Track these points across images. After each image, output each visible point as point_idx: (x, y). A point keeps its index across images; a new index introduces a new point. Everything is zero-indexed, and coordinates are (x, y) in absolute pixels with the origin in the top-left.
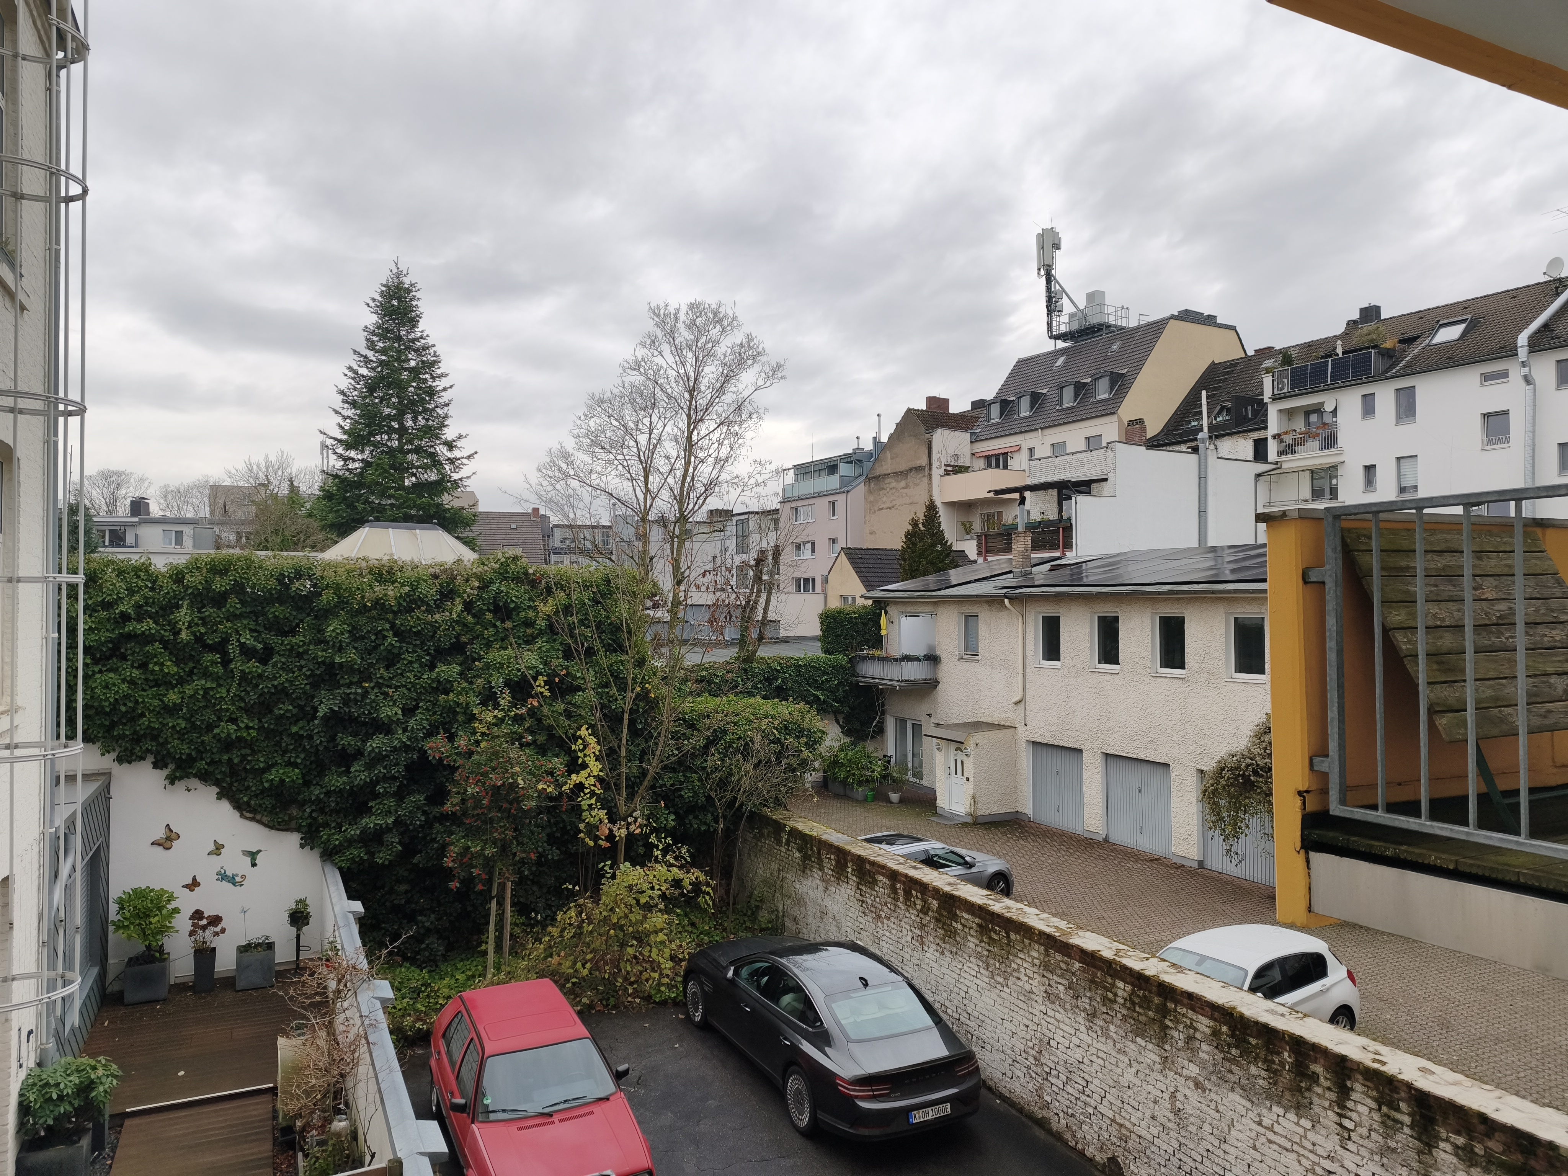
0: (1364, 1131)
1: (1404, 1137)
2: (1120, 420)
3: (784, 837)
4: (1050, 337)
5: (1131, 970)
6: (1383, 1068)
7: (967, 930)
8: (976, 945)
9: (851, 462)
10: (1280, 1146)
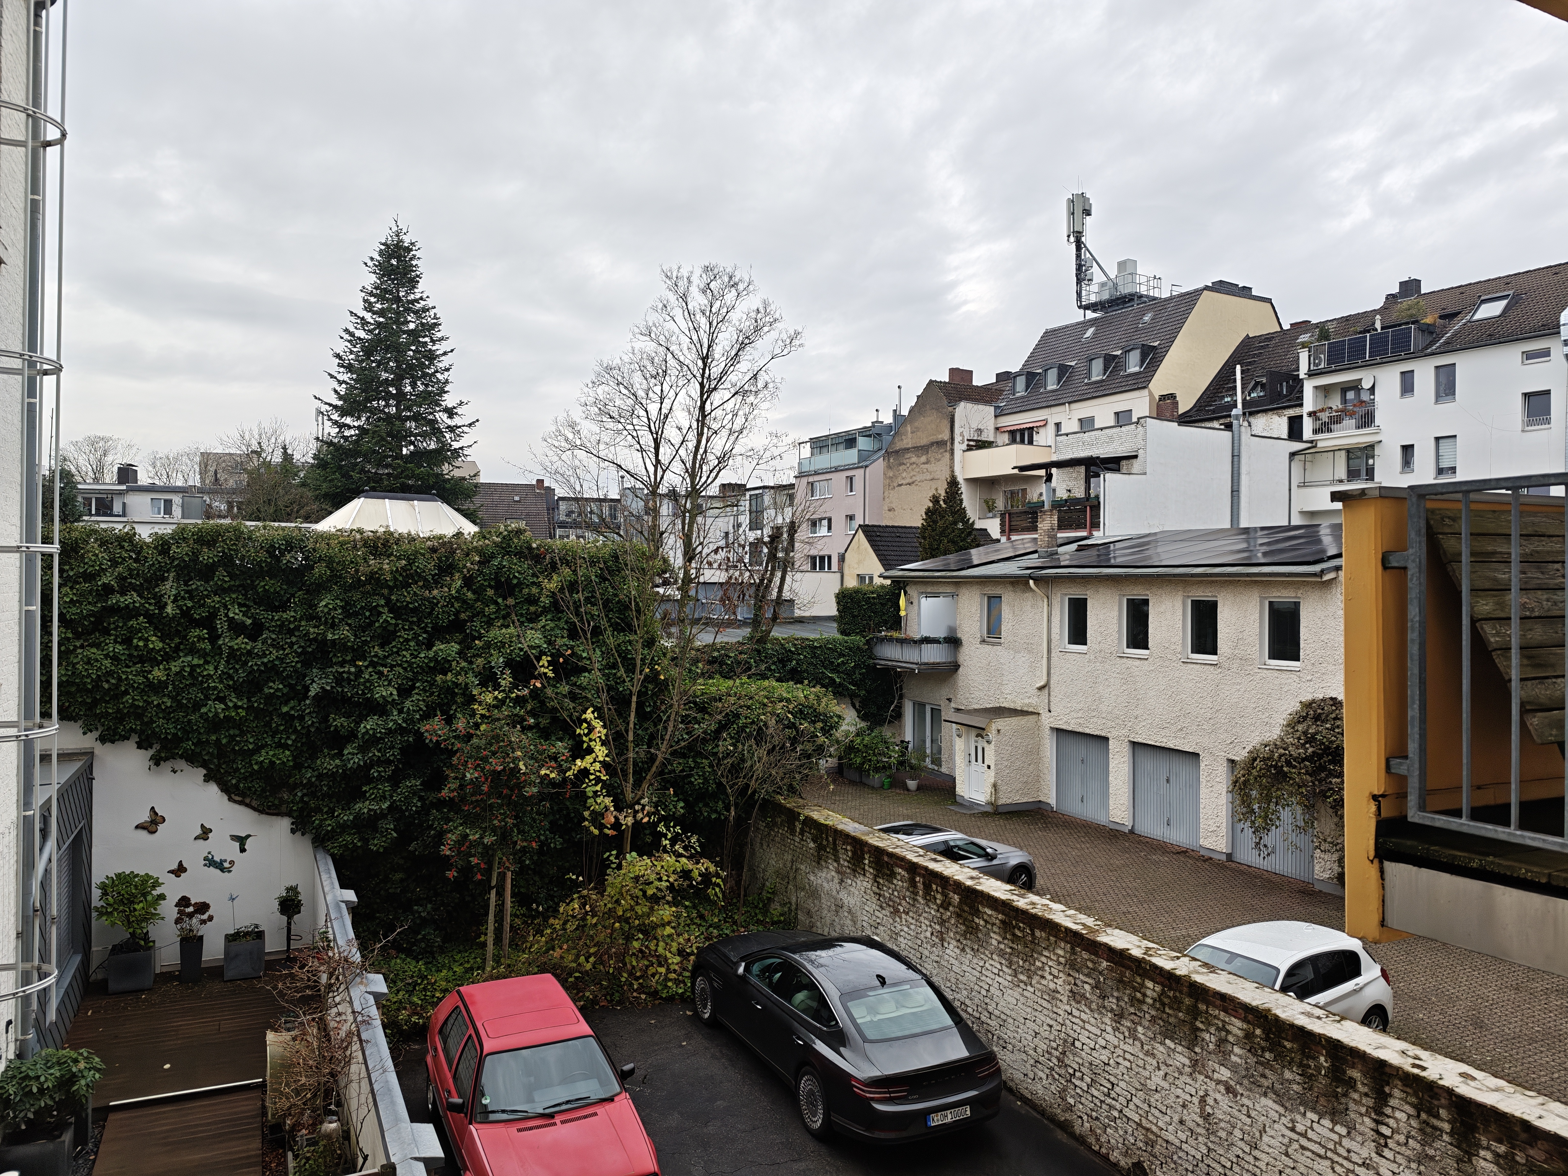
0: (1402, 1138)
1: (1444, 1144)
2: (1151, 394)
3: (798, 826)
4: (1080, 307)
5: (1161, 970)
6: (1423, 1074)
7: (989, 926)
8: (999, 943)
9: (869, 436)
10: (1313, 1152)
